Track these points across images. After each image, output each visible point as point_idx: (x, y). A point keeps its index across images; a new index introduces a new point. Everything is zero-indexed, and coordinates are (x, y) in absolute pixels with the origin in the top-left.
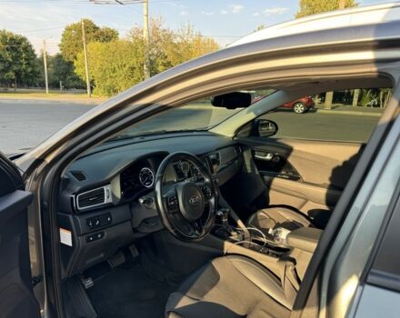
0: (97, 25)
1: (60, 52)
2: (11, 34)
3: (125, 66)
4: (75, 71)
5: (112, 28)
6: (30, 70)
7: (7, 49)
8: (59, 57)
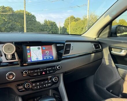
0: (75, 17)
1: (64, 26)
2: (51, 21)
3: (80, 27)
4: (67, 31)
5: (79, 18)
6: (55, 31)
7: (50, 25)
8: (63, 27)
